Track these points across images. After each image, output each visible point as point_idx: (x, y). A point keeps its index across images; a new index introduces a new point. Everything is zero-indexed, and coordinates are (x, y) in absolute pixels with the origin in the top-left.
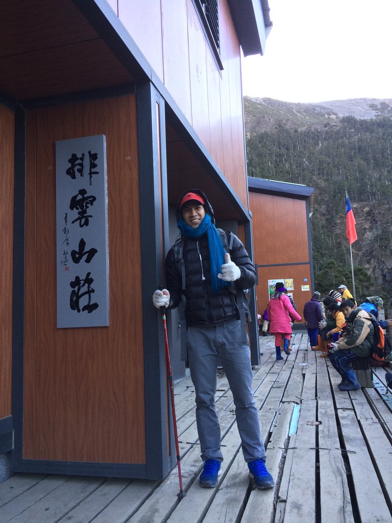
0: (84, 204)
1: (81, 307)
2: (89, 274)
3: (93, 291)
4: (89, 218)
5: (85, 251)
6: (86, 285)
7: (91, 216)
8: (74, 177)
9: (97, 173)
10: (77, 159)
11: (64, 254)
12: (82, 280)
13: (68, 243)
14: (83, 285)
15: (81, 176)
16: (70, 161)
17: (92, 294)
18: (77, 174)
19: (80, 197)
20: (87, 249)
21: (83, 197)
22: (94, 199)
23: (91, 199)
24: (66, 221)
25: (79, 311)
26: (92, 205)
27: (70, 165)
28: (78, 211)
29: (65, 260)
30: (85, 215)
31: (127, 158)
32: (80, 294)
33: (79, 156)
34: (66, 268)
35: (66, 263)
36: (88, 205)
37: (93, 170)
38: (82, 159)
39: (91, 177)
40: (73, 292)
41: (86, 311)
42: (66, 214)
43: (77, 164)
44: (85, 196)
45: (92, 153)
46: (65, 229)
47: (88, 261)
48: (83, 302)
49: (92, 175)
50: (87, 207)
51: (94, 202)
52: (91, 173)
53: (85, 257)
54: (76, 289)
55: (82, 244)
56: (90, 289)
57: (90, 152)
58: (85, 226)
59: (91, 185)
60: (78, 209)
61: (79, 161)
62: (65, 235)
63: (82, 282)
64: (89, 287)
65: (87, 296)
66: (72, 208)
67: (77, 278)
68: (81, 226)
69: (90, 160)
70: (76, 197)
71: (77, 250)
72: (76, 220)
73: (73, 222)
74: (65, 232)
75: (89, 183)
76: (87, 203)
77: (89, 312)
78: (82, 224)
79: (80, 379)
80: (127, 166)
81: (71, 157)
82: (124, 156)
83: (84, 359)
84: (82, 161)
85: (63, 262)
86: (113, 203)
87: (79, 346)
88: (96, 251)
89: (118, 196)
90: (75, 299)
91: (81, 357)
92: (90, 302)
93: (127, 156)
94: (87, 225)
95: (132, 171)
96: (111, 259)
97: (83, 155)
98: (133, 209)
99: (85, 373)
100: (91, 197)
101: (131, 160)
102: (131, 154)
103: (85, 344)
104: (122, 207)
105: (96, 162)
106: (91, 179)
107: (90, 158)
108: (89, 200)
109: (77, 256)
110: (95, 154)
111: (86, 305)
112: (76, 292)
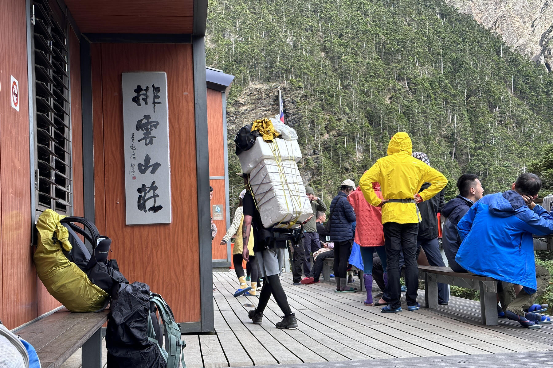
0: (149, 127)
1: (148, 207)
2: (154, 183)
3: (158, 196)
4: (154, 139)
5: (150, 165)
6: (152, 191)
7: (156, 138)
8: (139, 105)
9: (160, 103)
10: (142, 90)
11: (132, 166)
12: (148, 187)
13: (135, 158)
14: (149, 191)
15: (146, 103)
16: (135, 91)
17: (157, 198)
18: (142, 102)
19: (145, 121)
20: (152, 163)
21: (148, 121)
22: (158, 124)
23: (155, 124)
24: (133, 140)
25: (145, 211)
26: (156, 128)
27: (135, 94)
28: (143, 132)
29: (132, 171)
30: (150, 136)
31: (184, 94)
32: (146, 198)
33: (144, 87)
34: (133, 178)
35: (133, 173)
37: (156, 101)
38: (146, 90)
39: (154, 106)
40: (140, 197)
41: (152, 212)
42: (133, 134)
43: (142, 94)
44: (150, 120)
45: (156, 87)
46: (132, 146)
47: (153, 172)
48: (149, 204)
49: (156, 104)
50: (151, 130)
51: (158, 127)
52: (154, 103)
53: (150, 169)
54: (143, 194)
55: (147, 159)
56: (155, 195)
57: (153, 86)
58: (150, 145)
59: (154, 112)
61: (144, 92)
62: (133, 151)
63: (148, 189)
64: (154, 193)
65: (153, 199)
66: (138, 129)
67: (144, 185)
68: (146, 144)
69: (154, 92)
70: (141, 121)
71: (143, 163)
72: (142, 140)
73: (139, 141)
74: (132, 149)
75: (153, 110)
76: (151, 126)
77: (154, 212)
78: (147, 142)
79: (146, 263)
80: (184, 100)
81: (136, 88)
82: (182, 91)
83: (149, 249)
84: (147, 92)
85: (131, 173)
86: (173, 128)
87: (145, 239)
88: (159, 165)
89: (177, 123)
90: (142, 202)
91: (147, 247)
92: (155, 204)
93: (184, 92)
94: (152, 144)
95: (189, 104)
96: (171, 172)
97: (147, 87)
98: (189, 134)
99: (150, 259)
100: (155, 122)
101: (188, 95)
102: (187, 90)
103: (150, 237)
104: (180, 132)
105: (159, 94)
106: (155, 108)
107: (154, 90)
108: (153, 124)
109: (143, 168)
110: (158, 87)
111: (152, 206)
112: (143, 196)
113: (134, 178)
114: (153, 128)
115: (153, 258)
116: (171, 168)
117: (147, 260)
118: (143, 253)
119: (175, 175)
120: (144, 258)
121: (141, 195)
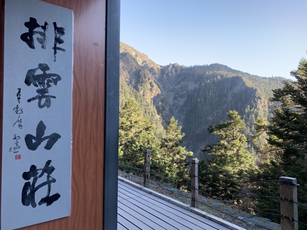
0: (46, 81)
1: (38, 199)
2: (49, 162)
3: (54, 181)
4: (52, 99)
5: (44, 136)
6: (46, 175)
7: (55, 97)
8: (32, 47)
9: (64, 50)
10: (38, 26)
11: (15, 138)
12: (40, 169)
13: (21, 126)
14: (41, 176)
15: (43, 47)
16: (27, 24)
17: (52, 184)
18: (36, 43)
19: (39, 72)
20: (47, 133)
21: (45, 73)
22: (59, 78)
23: (55, 78)
24: (19, 98)
25: (34, 206)
26: (56, 84)
27: (27, 30)
28: (37, 88)
29: (15, 146)
30: (46, 94)
32: (36, 186)
33: (41, 23)
34: (16, 156)
35: (17, 150)
36: (50, 83)
37: (58, 45)
38: (44, 28)
39: (55, 53)
40: (27, 186)
41: (44, 205)
42: (20, 89)
43: (37, 32)
44: (47, 72)
45: (58, 26)
46: (17, 107)
47: (48, 147)
48: (41, 194)
49: (57, 51)
50: (49, 86)
51: (58, 82)
52: (55, 48)
53: (44, 143)
54: (31, 180)
55: (41, 127)
56: (51, 179)
57: (55, 24)
58: (46, 107)
59: (55, 61)
60: (36, 85)
61: (40, 29)
62: (18, 115)
63: (40, 172)
64: (48, 177)
65: (46, 186)
66: (27, 82)
67: (33, 168)
68: (41, 106)
69: (56, 33)
70: (34, 71)
71: (35, 135)
72: (34, 99)
73: (29, 101)
74: (17, 112)
75: (53, 58)
76: (49, 81)
77: (47, 205)
78: (42, 104)
80: (93, 52)
81: (28, 20)
84: (45, 31)
85: (13, 149)
86: (78, 86)
88: (59, 137)
89: (83, 81)
90: (28, 192)
92: (49, 193)
94: (48, 106)
95: (99, 59)
96: (73, 145)
97: (46, 24)
98: (98, 96)
100: (54, 75)
104: (87, 93)
105: (62, 38)
106: (56, 55)
107: (55, 31)
108: (52, 79)
109: (34, 141)
110: (62, 28)
111: (44, 197)
112: (31, 184)
113: (18, 157)
114: (52, 84)
116: (73, 140)
119: (78, 149)
121: (29, 182)
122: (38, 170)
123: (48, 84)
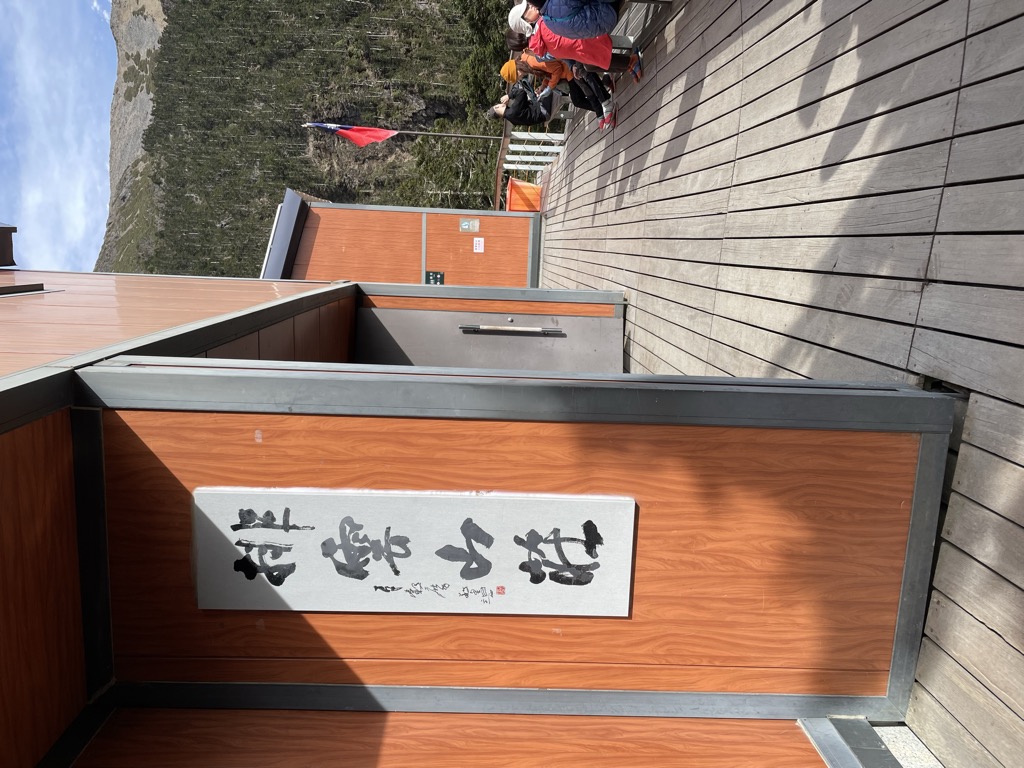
0: (357, 545)
1: (587, 560)
2: (518, 541)
3: (556, 531)
4: (392, 534)
5: (466, 548)
6: (541, 546)
8: (291, 568)
9: (287, 512)
10: (248, 557)
11: (466, 595)
12: (530, 555)
13: (444, 586)
14: (541, 553)
15: (289, 550)
16: (250, 577)
17: (562, 535)
18: (285, 559)
19: (340, 556)
20: (460, 542)
21: (340, 547)
22: (348, 520)
23: (348, 529)
24: (393, 589)
25: (596, 566)
26: (360, 527)
27: (262, 577)
28: (372, 560)
29: (480, 594)
30: (383, 543)
31: (259, 441)
32: (559, 562)
34: (500, 593)
35: (488, 592)
36: (361, 537)
37: (279, 521)
38: (249, 547)
39: (295, 527)
40: (555, 577)
41: (599, 548)
42: (376, 588)
43: (261, 560)
44: (338, 541)
45: (238, 521)
46: (410, 591)
47: (488, 541)
48: (577, 555)
49: (291, 524)
50: (365, 538)
51: (356, 521)
52: (286, 527)
53: (479, 547)
54: (547, 570)
55: (448, 553)
56: (552, 537)
57: (235, 528)
58: (408, 545)
59: (313, 528)
60: (367, 561)
61: (254, 555)
62: (423, 590)
63: (535, 556)
64: (546, 541)
65: (565, 545)
66: (362, 575)
67: (523, 567)
68: (408, 554)
69: (254, 526)
70: (338, 565)
71: (461, 564)
72: (393, 566)
73: (397, 573)
74: (419, 592)
75: (308, 531)
76: (356, 539)
77: (601, 543)
78: (403, 552)
79: (737, 568)
80: (278, 442)
81: (242, 574)
82: (252, 446)
83: (699, 558)
84: (255, 546)
85: (486, 598)
86: (360, 478)
87: (670, 568)
88: (469, 521)
89: (348, 466)
90: (568, 574)
91: (694, 565)
92: (579, 540)
93: (253, 440)
94: (407, 540)
95: (293, 428)
96: (490, 489)
97: (240, 543)
98: (380, 433)
99: (726, 558)
100: (342, 530)
101: (264, 431)
102: (248, 431)
103: (666, 555)
104: (374, 459)
105: (260, 513)
106: (301, 526)
107: (249, 527)
108: (350, 532)
109: (474, 565)
110: (240, 514)
111: (584, 549)
112: (554, 570)
113: (501, 590)
114: (361, 534)
115: (726, 551)
116: (478, 489)
117: (729, 567)
118: (709, 576)
119: (500, 480)
120: (721, 574)
121: (551, 574)
122: (530, 559)
123: (361, 541)
